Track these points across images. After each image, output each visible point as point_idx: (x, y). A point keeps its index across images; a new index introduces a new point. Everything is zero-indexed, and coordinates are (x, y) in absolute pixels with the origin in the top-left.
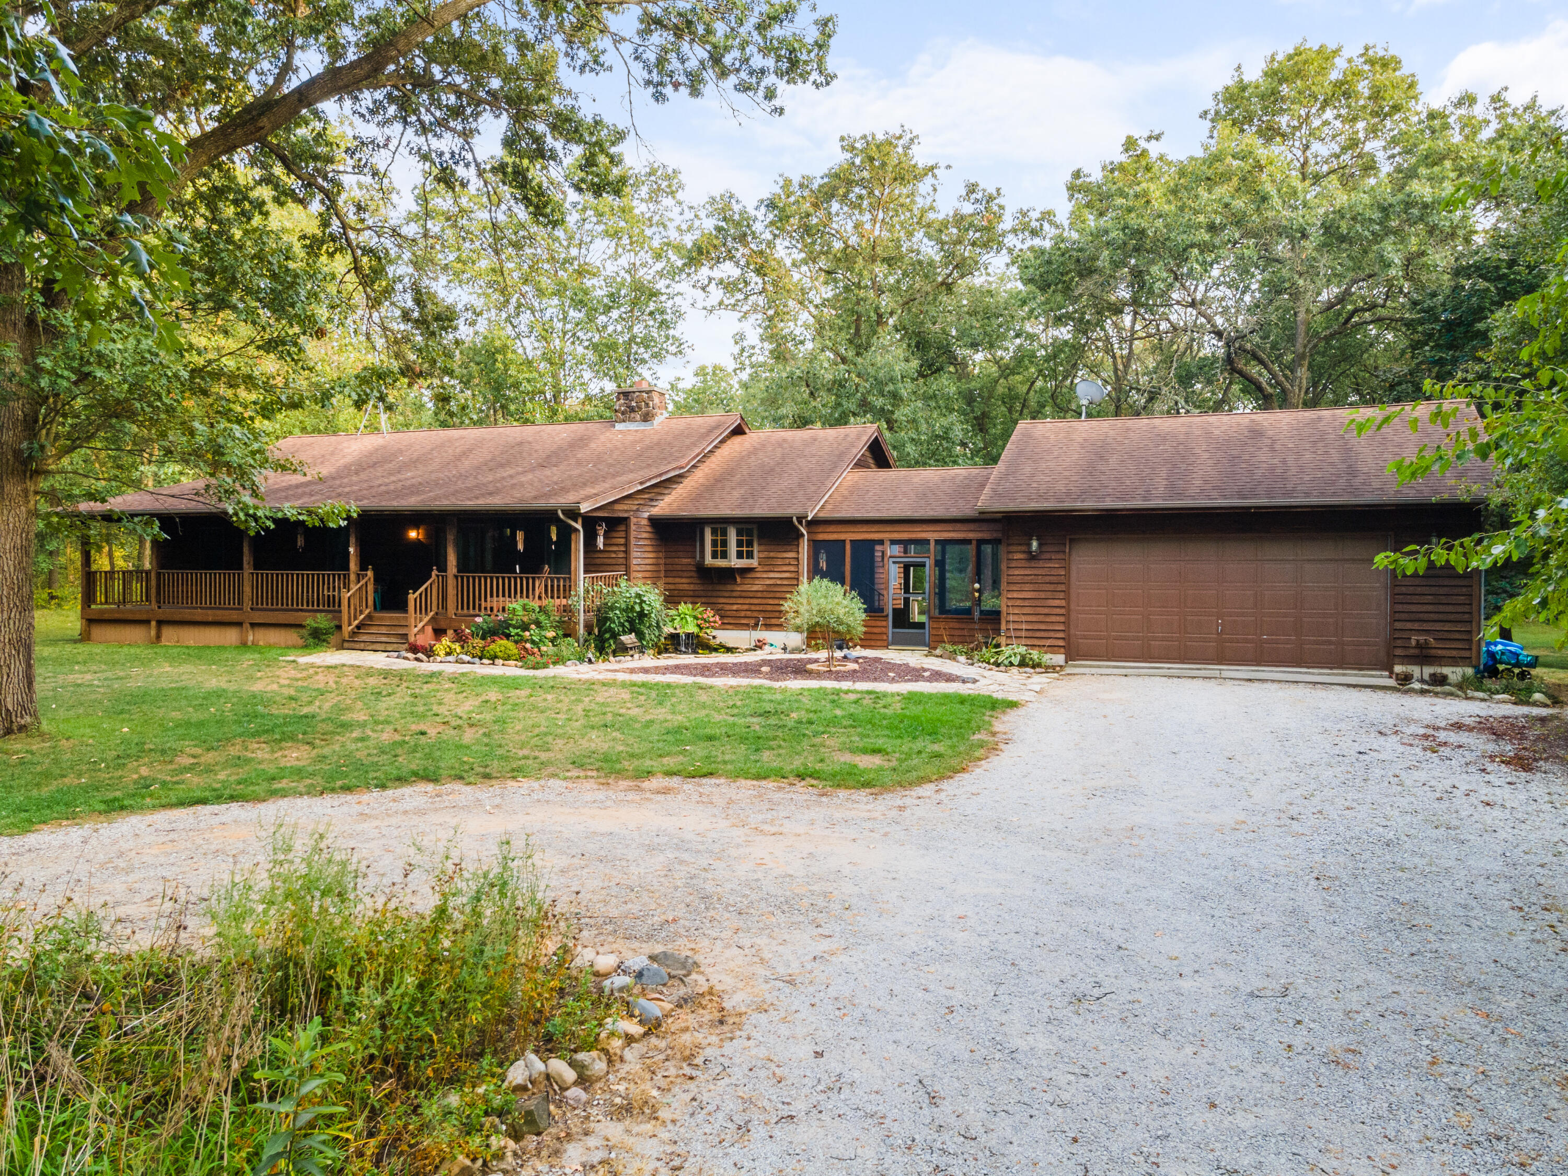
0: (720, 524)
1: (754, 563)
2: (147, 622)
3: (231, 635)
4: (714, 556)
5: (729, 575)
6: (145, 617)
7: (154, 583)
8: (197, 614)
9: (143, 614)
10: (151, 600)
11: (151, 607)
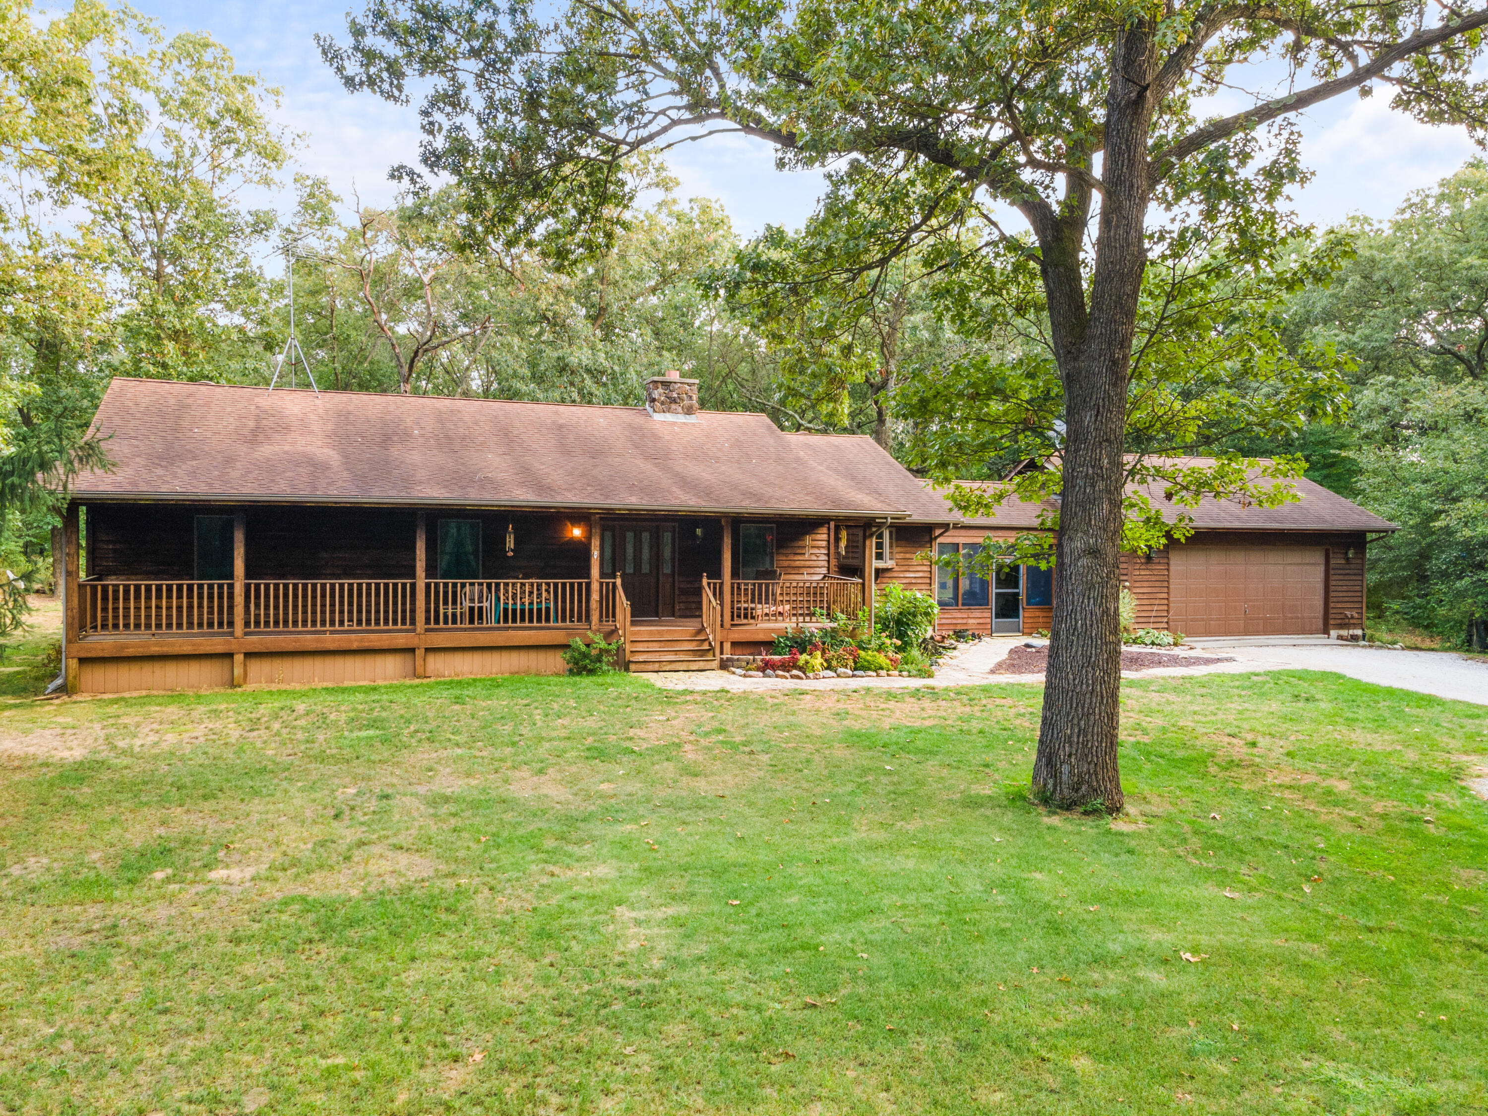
1: (893, 563)
6: (220, 649)
7: (239, 599)
8: (330, 640)
9: (218, 644)
10: (231, 624)
11: (232, 634)
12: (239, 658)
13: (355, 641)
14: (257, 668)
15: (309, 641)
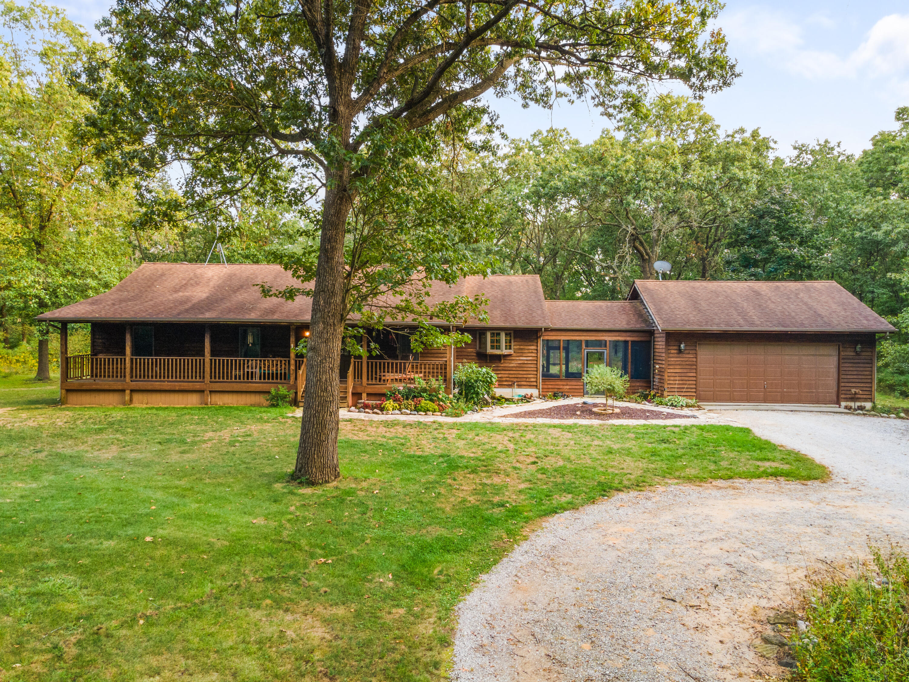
0: (496, 331)
1: (511, 352)
2: (123, 391)
3: (193, 399)
4: (492, 347)
5: (498, 358)
6: (120, 388)
7: (128, 365)
8: (166, 385)
9: (119, 386)
10: (125, 376)
11: (125, 381)
12: (128, 392)
13: (177, 386)
14: (137, 397)
15: (157, 385)
